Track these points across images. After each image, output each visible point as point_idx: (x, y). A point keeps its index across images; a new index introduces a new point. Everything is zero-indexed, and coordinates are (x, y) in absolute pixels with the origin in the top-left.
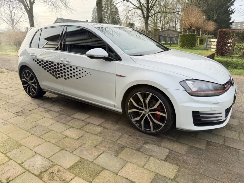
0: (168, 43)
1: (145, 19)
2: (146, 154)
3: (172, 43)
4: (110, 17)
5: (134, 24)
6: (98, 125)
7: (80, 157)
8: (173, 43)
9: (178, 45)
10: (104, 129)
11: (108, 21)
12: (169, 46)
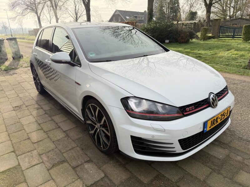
0: (230, 35)
1: (208, 7)
2: (77, 174)
3: (236, 35)
4: (168, 6)
5: (197, 13)
6: (64, 132)
7: (19, 163)
8: (238, 35)
9: (241, 38)
10: (66, 137)
11: (166, 10)
12: (232, 38)
